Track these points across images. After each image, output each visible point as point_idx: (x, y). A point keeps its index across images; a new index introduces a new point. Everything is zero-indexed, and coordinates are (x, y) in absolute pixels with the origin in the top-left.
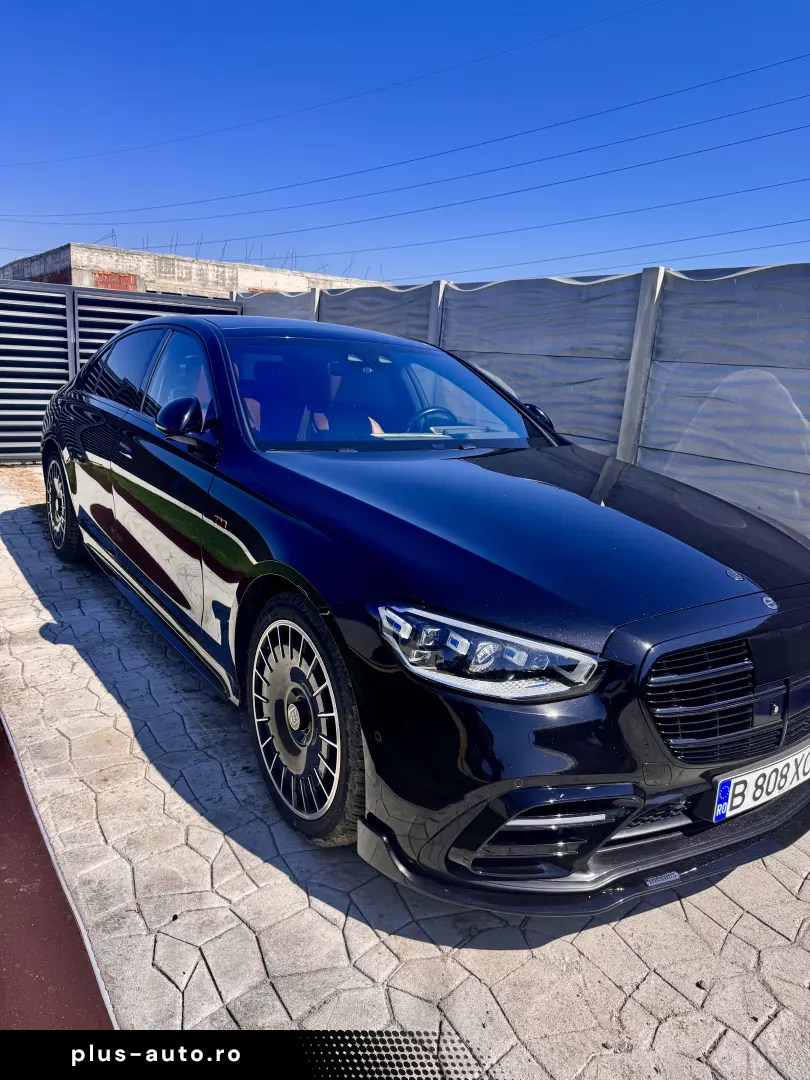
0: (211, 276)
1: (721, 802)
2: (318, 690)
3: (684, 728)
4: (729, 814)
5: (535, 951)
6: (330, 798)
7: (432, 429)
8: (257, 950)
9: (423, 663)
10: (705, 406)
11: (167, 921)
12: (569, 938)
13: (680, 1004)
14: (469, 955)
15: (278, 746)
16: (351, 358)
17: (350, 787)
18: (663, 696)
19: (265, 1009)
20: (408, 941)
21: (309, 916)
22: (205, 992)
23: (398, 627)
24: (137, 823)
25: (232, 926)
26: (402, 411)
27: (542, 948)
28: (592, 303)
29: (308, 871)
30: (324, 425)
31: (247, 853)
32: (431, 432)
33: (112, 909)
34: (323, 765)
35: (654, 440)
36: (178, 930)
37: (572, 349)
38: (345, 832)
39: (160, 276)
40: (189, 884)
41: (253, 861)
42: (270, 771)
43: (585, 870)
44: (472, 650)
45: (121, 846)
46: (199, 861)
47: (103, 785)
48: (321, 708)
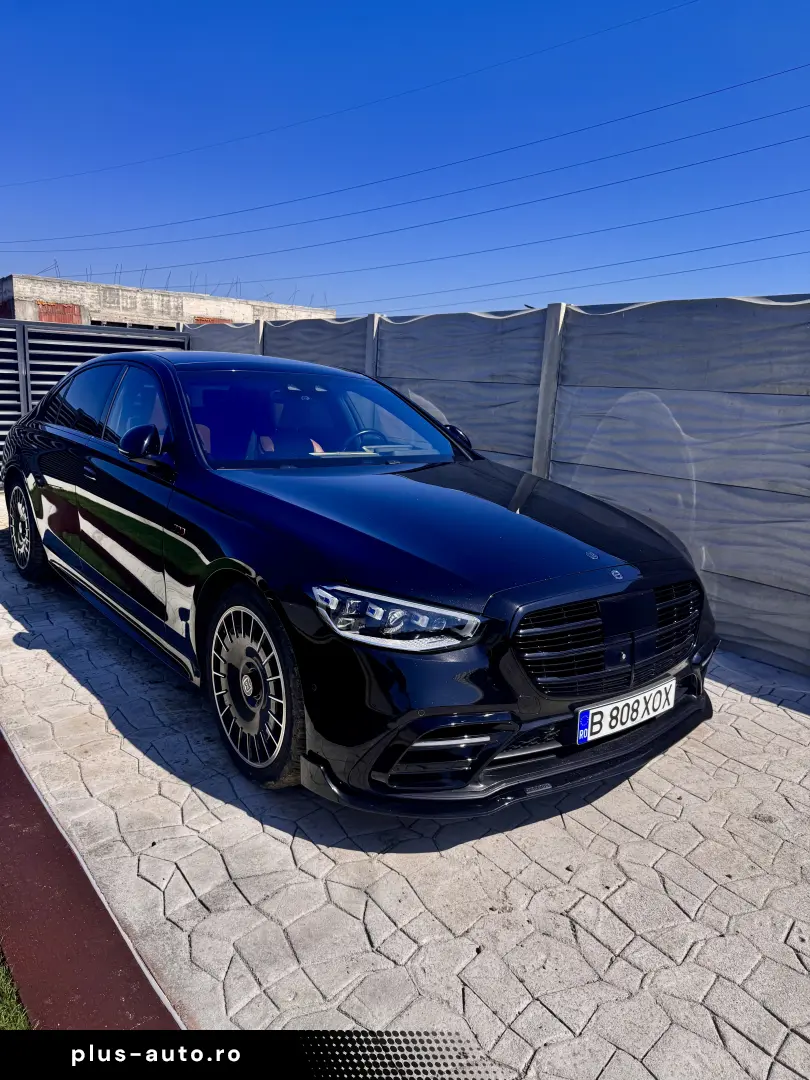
0: (156, 305)
1: (582, 728)
2: (265, 660)
3: (547, 668)
4: (590, 738)
5: (443, 853)
6: (279, 746)
7: (364, 448)
8: (221, 862)
9: (348, 629)
10: (601, 425)
11: (147, 846)
12: (472, 843)
13: (553, 881)
14: (391, 858)
15: (234, 713)
16: (290, 388)
17: (294, 733)
18: (532, 643)
19: (230, 899)
20: (342, 850)
21: (263, 838)
22: (181, 891)
23: (327, 600)
24: (117, 782)
25: (201, 847)
26: (340, 433)
27: (449, 851)
28: (507, 335)
29: (262, 808)
30: (270, 447)
31: (210, 798)
32: (364, 451)
33: (101, 841)
34: (273, 719)
35: (563, 455)
36: (157, 851)
37: (492, 376)
38: (291, 771)
39: (105, 306)
40: (164, 821)
41: (216, 804)
42: (228, 735)
43: (477, 782)
44: (385, 615)
45: (105, 798)
46: (171, 805)
47: (85, 755)
48: (269, 673)
